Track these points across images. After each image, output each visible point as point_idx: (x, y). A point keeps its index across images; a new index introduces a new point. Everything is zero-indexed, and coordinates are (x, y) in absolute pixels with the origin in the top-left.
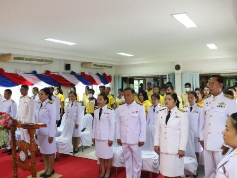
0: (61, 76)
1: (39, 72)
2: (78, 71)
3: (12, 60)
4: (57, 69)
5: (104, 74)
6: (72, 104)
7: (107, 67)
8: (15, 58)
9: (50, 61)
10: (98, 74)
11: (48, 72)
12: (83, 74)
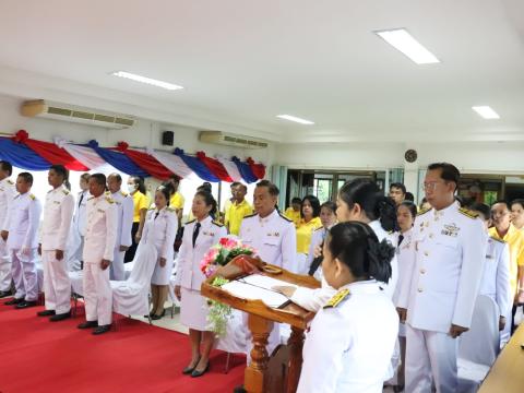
0: (150, 156)
1: (102, 145)
2: (190, 149)
3: (45, 114)
4: (143, 140)
5: (250, 160)
6: (157, 214)
7: (255, 143)
8: (51, 110)
9: (127, 122)
10: (235, 159)
11: (122, 146)
12: (201, 156)
